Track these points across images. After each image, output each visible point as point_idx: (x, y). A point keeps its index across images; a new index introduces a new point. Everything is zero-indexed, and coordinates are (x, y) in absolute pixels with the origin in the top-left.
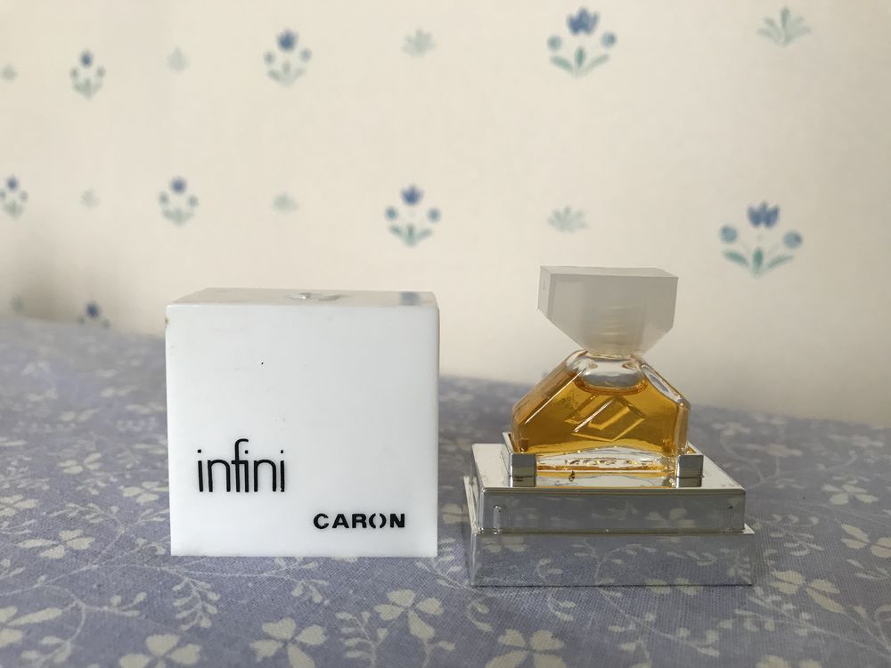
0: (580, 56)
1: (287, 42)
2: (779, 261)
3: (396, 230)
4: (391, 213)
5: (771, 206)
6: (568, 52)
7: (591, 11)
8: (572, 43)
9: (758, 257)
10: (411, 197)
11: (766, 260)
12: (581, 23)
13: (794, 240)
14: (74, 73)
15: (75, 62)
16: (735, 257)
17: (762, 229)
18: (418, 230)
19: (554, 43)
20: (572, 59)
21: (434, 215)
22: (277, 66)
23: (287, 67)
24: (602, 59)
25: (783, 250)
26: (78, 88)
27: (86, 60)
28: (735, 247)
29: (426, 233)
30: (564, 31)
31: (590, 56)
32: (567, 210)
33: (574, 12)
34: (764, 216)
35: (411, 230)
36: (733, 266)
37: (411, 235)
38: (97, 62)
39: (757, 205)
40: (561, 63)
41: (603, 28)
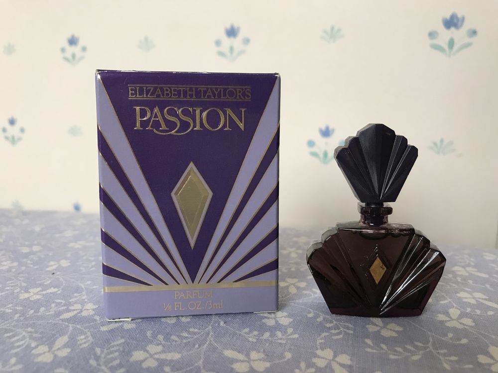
0: (74, 56)
3: (7, 138)
4: (4, 130)
6: (68, 54)
8: (70, 50)
10: (12, 122)
12: (73, 41)
18: (16, 138)
19: (63, 50)
21: (22, 130)
24: (82, 58)
29: (20, 139)
33: (69, 36)
35: (13, 138)
37: (13, 141)
40: (66, 59)
41: (81, 43)
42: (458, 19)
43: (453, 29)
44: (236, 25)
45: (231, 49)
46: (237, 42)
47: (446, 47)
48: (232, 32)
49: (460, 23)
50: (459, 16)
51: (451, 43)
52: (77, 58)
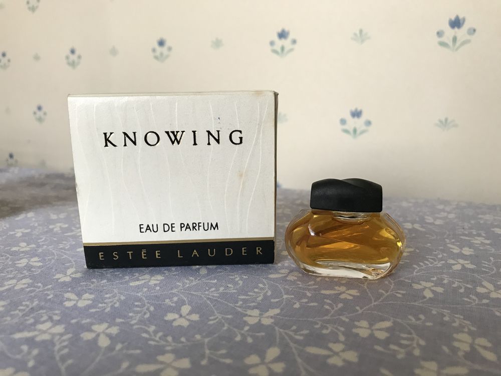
0: (283, 48)
1: (161, 43)
2: (363, 132)
5: (359, 109)
6: (277, 47)
7: (286, 29)
8: (279, 43)
9: (355, 131)
11: (358, 132)
12: (282, 35)
13: (368, 123)
14: (67, 58)
15: (68, 52)
16: (346, 131)
17: (356, 119)
19: (272, 43)
20: (279, 50)
22: (158, 53)
23: (162, 54)
24: (292, 50)
25: (364, 128)
26: (69, 64)
27: (73, 52)
28: (345, 127)
30: (276, 38)
33: (280, 30)
34: (356, 114)
36: (345, 135)
38: (77, 53)
39: (353, 109)
40: (275, 52)
41: (291, 37)
44: (461, 17)
45: (455, 39)
46: (461, 33)
48: (456, 23)
52: (286, 50)
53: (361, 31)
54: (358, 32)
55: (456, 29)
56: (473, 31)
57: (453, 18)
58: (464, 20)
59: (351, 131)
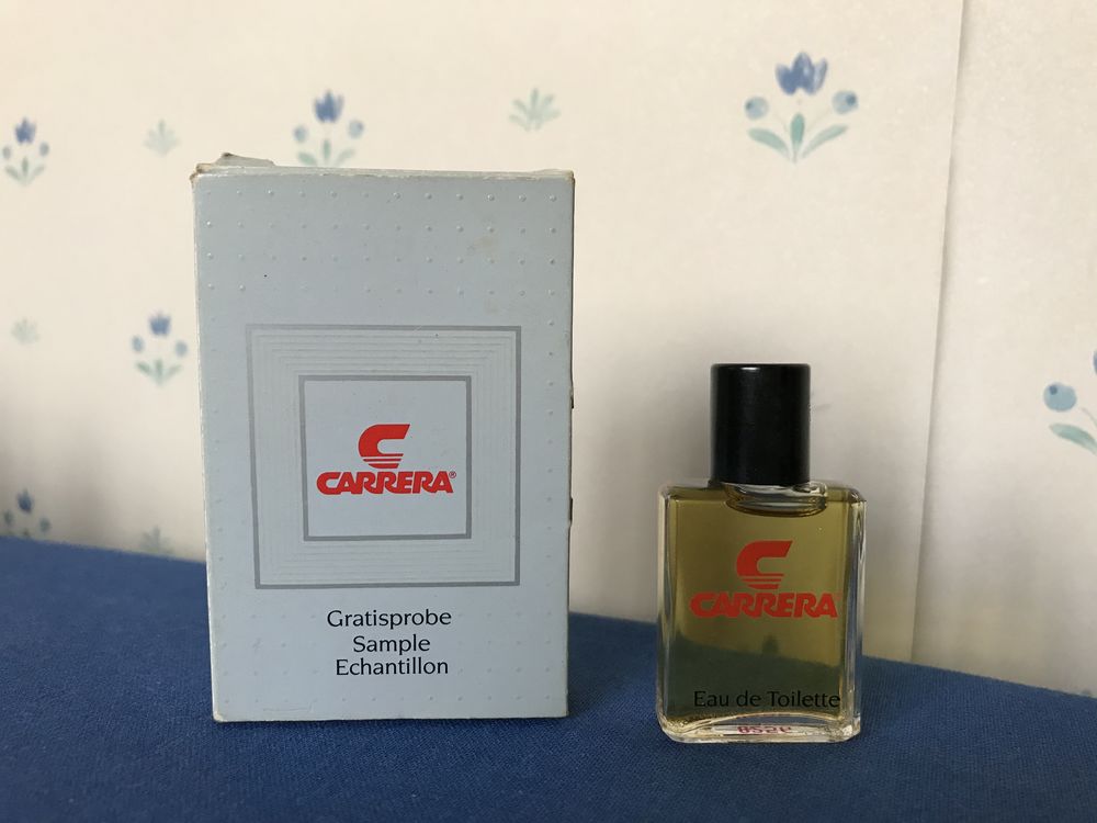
0: (25, 165)
2: (174, 371)
5: (164, 316)
7: (31, 120)
9: (159, 365)
11: (165, 371)
12: (24, 133)
13: (182, 349)
16: (143, 367)
17: (160, 338)
19: (6, 152)
20: (18, 167)
24: (40, 169)
25: (174, 360)
28: (141, 357)
30: (12, 139)
31: (33, 164)
32: (25, 321)
33: (18, 121)
34: (160, 326)
36: (141, 375)
40: (11, 172)
41: (40, 137)
42: (812, 68)
43: (800, 92)
44: (335, 94)
45: (326, 147)
47: (786, 138)
48: (328, 110)
49: (816, 78)
50: (816, 60)
51: (798, 128)
52: (31, 169)
53: (162, 125)
54: (155, 128)
55: (328, 125)
56: (357, 128)
57: (321, 97)
58: (341, 100)
59: (152, 366)
